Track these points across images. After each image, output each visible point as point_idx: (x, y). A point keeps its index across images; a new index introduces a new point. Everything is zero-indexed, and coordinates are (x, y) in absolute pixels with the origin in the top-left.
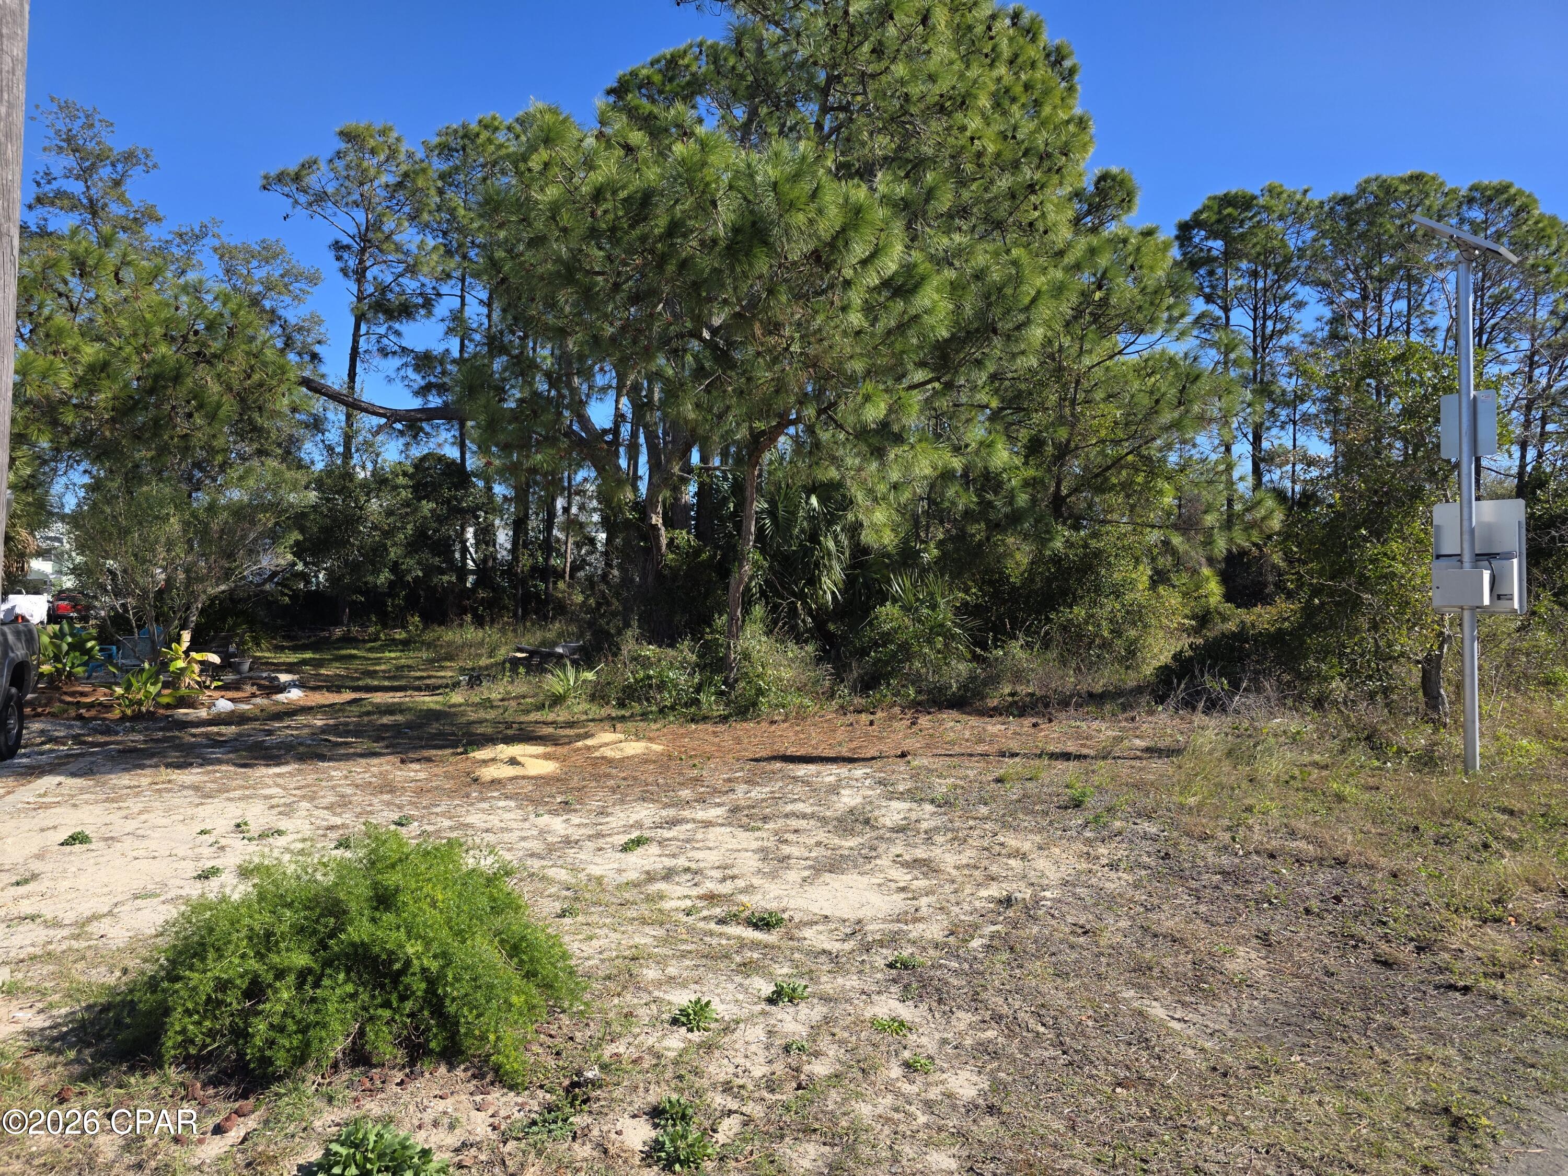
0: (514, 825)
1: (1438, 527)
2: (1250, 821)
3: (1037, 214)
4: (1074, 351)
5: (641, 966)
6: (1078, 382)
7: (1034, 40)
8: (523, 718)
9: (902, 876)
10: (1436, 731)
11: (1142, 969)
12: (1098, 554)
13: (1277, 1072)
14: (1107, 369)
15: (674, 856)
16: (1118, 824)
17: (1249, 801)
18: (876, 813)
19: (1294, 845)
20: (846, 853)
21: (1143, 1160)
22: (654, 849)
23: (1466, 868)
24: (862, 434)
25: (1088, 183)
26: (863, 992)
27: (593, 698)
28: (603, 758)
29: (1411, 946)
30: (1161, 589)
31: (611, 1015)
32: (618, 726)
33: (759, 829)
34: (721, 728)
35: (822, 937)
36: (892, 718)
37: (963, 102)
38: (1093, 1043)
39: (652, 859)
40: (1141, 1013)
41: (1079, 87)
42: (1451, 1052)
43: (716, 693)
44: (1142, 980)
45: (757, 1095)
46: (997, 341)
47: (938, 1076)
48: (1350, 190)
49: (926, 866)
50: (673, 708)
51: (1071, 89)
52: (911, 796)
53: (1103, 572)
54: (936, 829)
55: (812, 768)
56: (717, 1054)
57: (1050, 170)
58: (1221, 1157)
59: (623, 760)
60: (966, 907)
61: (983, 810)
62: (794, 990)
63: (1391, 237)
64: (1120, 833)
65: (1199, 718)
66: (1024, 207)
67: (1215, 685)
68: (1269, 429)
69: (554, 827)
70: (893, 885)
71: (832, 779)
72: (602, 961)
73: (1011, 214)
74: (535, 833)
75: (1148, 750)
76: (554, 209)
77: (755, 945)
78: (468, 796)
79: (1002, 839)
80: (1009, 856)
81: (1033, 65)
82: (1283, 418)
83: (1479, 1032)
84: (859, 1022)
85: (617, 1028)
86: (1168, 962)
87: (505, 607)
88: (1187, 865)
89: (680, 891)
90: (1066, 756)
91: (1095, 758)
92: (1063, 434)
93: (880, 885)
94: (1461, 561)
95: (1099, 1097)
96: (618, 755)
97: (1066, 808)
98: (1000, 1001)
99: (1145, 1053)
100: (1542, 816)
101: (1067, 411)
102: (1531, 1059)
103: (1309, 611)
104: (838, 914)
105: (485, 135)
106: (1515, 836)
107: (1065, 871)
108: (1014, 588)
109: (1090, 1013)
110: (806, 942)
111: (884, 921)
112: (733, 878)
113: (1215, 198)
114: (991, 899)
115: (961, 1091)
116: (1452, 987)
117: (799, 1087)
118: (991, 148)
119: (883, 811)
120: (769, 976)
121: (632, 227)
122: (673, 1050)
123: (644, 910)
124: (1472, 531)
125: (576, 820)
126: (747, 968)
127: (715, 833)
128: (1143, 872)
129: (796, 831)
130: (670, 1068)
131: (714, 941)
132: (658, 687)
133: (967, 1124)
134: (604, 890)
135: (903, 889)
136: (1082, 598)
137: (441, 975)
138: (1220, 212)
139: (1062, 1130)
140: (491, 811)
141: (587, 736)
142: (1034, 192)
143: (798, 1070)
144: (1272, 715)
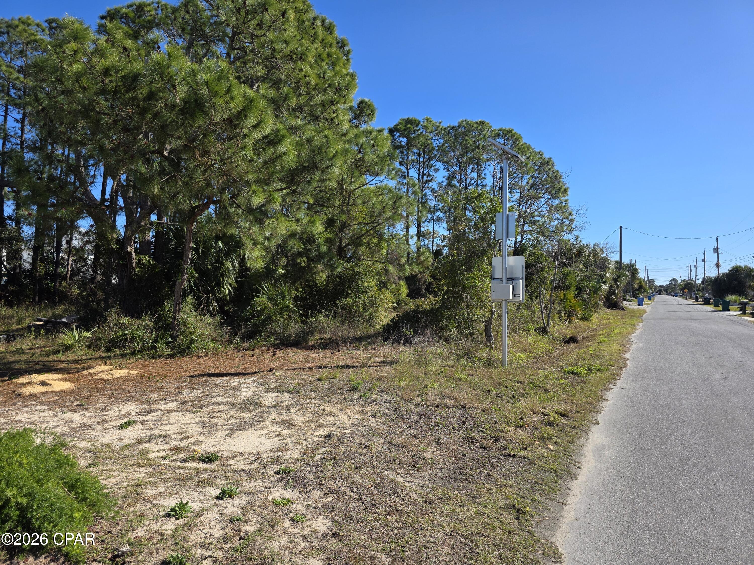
0: (49, 419)
1: (494, 266)
2: (427, 392)
3: (334, 115)
4: (348, 180)
5: (143, 489)
6: (349, 196)
7: (331, 33)
8: (45, 359)
9: (277, 429)
10: (490, 350)
11: (391, 461)
12: (358, 274)
13: (450, 499)
14: (362, 190)
15: (151, 429)
16: (374, 396)
17: (426, 383)
18: (261, 399)
19: (445, 401)
20: (247, 420)
21: (402, 547)
22: (139, 427)
23: (508, 406)
24: (250, 210)
25: (355, 104)
26: (266, 488)
27: (89, 347)
28: (101, 379)
29: (493, 440)
30: (384, 290)
31: (131, 516)
32: (108, 362)
33: (199, 412)
34: (169, 361)
35: (240, 463)
36: (263, 352)
37: (302, 57)
38: (375, 497)
39: (139, 432)
40: (393, 481)
41: (351, 60)
42: (512, 482)
43: (166, 343)
44: (392, 466)
45: (219, 546)
46: (318, 173)
47: (307, 523)
48: (456, 124)
49: (288, 423)
50: (140, 351)
51: (348, 60)
52: (277, 389)
53: (360, 282)
54: (292, 405)
55: (224, 379)
56: (194, 528)
57: (340, 95)
58: (433, 540)
59: (113, 380)
60: (310, 441)
61: (313, 394)
62: (231, 491)
63: (471, 145)
64: (375, 401)
65: (401, 348)
66: (328, 111)
67: (408, 332)
68: (424, 222)
69: (75, 419)
70: (273, 434)
71: (236, 384)
72: (119, 489)
73: (322, 113)
74: (63, 423)
75: (382, 362)
76: (79, 76)
77: (205, 471)
78: (15, 404)
79: (323, 407)
80: (327, 415)
81: (331, 46)
82: (429, 218)
83: (521, 472)
84: (266, 502)
85: (135, 523)
86: (401, 457)
87: (27, 296)
88: (405, 413)
89: (159, 447)
90: (348, 367)
91: (360, 367)
92: (343, 218)
93: (266, 435)
94: (502, 281)
95: (380, 522)
96: (110, 377)
97: (351, 391)
98: (332, 483)
99: (397, 499)
100: (531, 383)
101: (345, 208)
102: (540, 482)
103: (443, 301)
104: (247, 451)
105: (21, 27)
106: (523, 392)
107: (353, 420)
108: (320, 289)
109: (372, 483)
110: (233, 467)
111: (271, 452)
112: (188, 438)
113: (403, 120)
114: (321, 436)
115: (319, 528)
116: (509, 455)
117: (241, 539)
118: (313, 82)
119: (264, 398)
120: (216, 486)
121: (127, 91)
122: (169, 530)
123: (138, 459)
124: (506, 268)
125: (88, 414)
126: (202, 483)
127: (172, 416)
128: (387, 418)
129: (219, 411)
130: (170, 540)
131: (182, 471)
132: (131, 340)
133: (324, 543)
134: (112, 451)
135: (278, 435)
136: (351, 294)
137: (29, 507)
138: (405, 126)
139: (367, 539)
140: (33, 412)
141: (89, 368)
142: (333, 105)
143: (239, 530)
144: (430, 346)
